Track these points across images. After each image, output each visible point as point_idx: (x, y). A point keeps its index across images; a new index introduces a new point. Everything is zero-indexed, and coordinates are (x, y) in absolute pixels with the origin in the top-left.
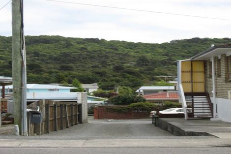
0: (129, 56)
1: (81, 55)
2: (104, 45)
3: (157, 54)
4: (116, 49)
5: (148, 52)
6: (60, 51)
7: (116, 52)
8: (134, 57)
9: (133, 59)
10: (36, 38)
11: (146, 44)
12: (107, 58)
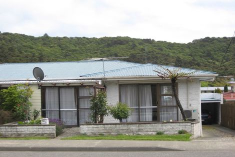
0: (170, 56)
1: (142, 56)
2: (154, 46)
3: (185, 54)
4: (162, 50)
5: (180, 52)
6: (130, 52)
7: (162, 52)
8: (173, 57)
9: (172, 60)
10: (115, 39)
11: (179, 44)
12: (158, 59)
